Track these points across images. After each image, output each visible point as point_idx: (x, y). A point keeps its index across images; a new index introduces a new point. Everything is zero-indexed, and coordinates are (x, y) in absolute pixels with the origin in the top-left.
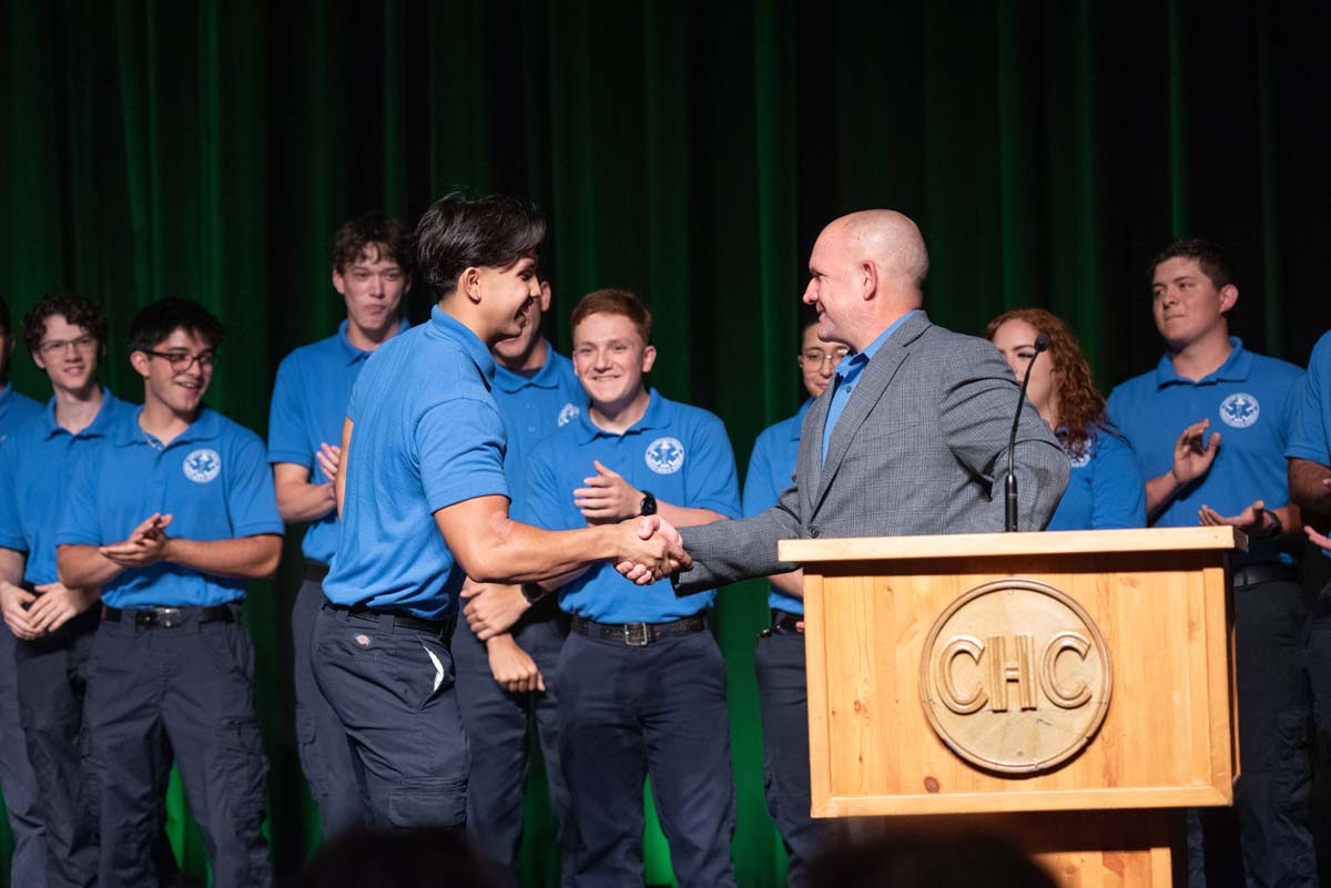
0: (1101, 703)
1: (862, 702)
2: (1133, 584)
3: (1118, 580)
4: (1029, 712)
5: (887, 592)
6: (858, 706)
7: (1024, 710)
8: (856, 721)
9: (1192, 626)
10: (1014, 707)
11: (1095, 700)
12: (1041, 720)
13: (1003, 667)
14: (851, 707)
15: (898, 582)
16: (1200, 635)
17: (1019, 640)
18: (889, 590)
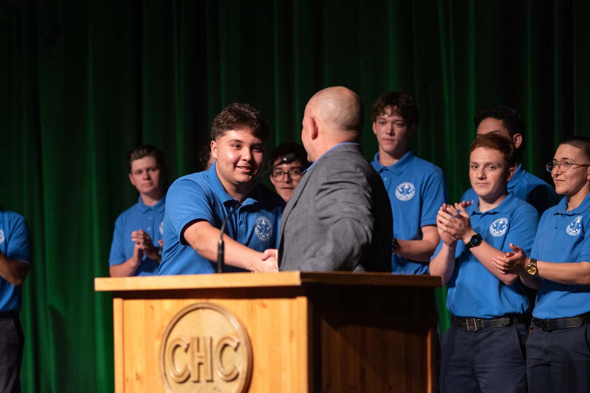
0: (242, 379)
1: (140, 374)
2: (264, 306)
3: (257, 303)
4: (210, 384)
5: (150, 309)
6: (138, 377)
7: (208, 381)
8: (136, 385)
9: (292, 334)
10: (203, 379)
11: (240, 377)
12: (215, 388)
13: (197, 354)
14: (134, 377)
15: (156, 303)
16: (295, 338)
17: (204, 339)
18: (152, 308)
